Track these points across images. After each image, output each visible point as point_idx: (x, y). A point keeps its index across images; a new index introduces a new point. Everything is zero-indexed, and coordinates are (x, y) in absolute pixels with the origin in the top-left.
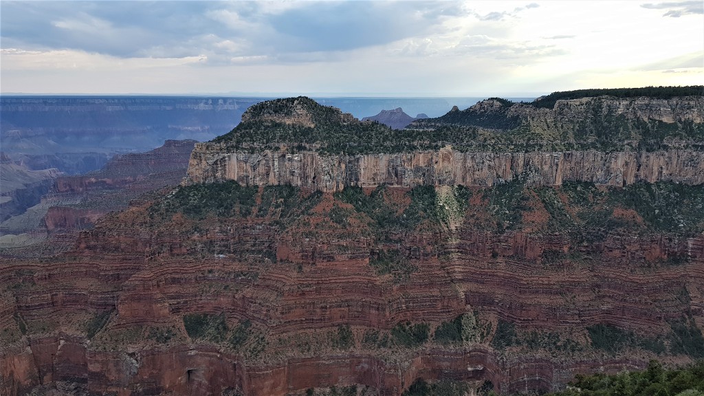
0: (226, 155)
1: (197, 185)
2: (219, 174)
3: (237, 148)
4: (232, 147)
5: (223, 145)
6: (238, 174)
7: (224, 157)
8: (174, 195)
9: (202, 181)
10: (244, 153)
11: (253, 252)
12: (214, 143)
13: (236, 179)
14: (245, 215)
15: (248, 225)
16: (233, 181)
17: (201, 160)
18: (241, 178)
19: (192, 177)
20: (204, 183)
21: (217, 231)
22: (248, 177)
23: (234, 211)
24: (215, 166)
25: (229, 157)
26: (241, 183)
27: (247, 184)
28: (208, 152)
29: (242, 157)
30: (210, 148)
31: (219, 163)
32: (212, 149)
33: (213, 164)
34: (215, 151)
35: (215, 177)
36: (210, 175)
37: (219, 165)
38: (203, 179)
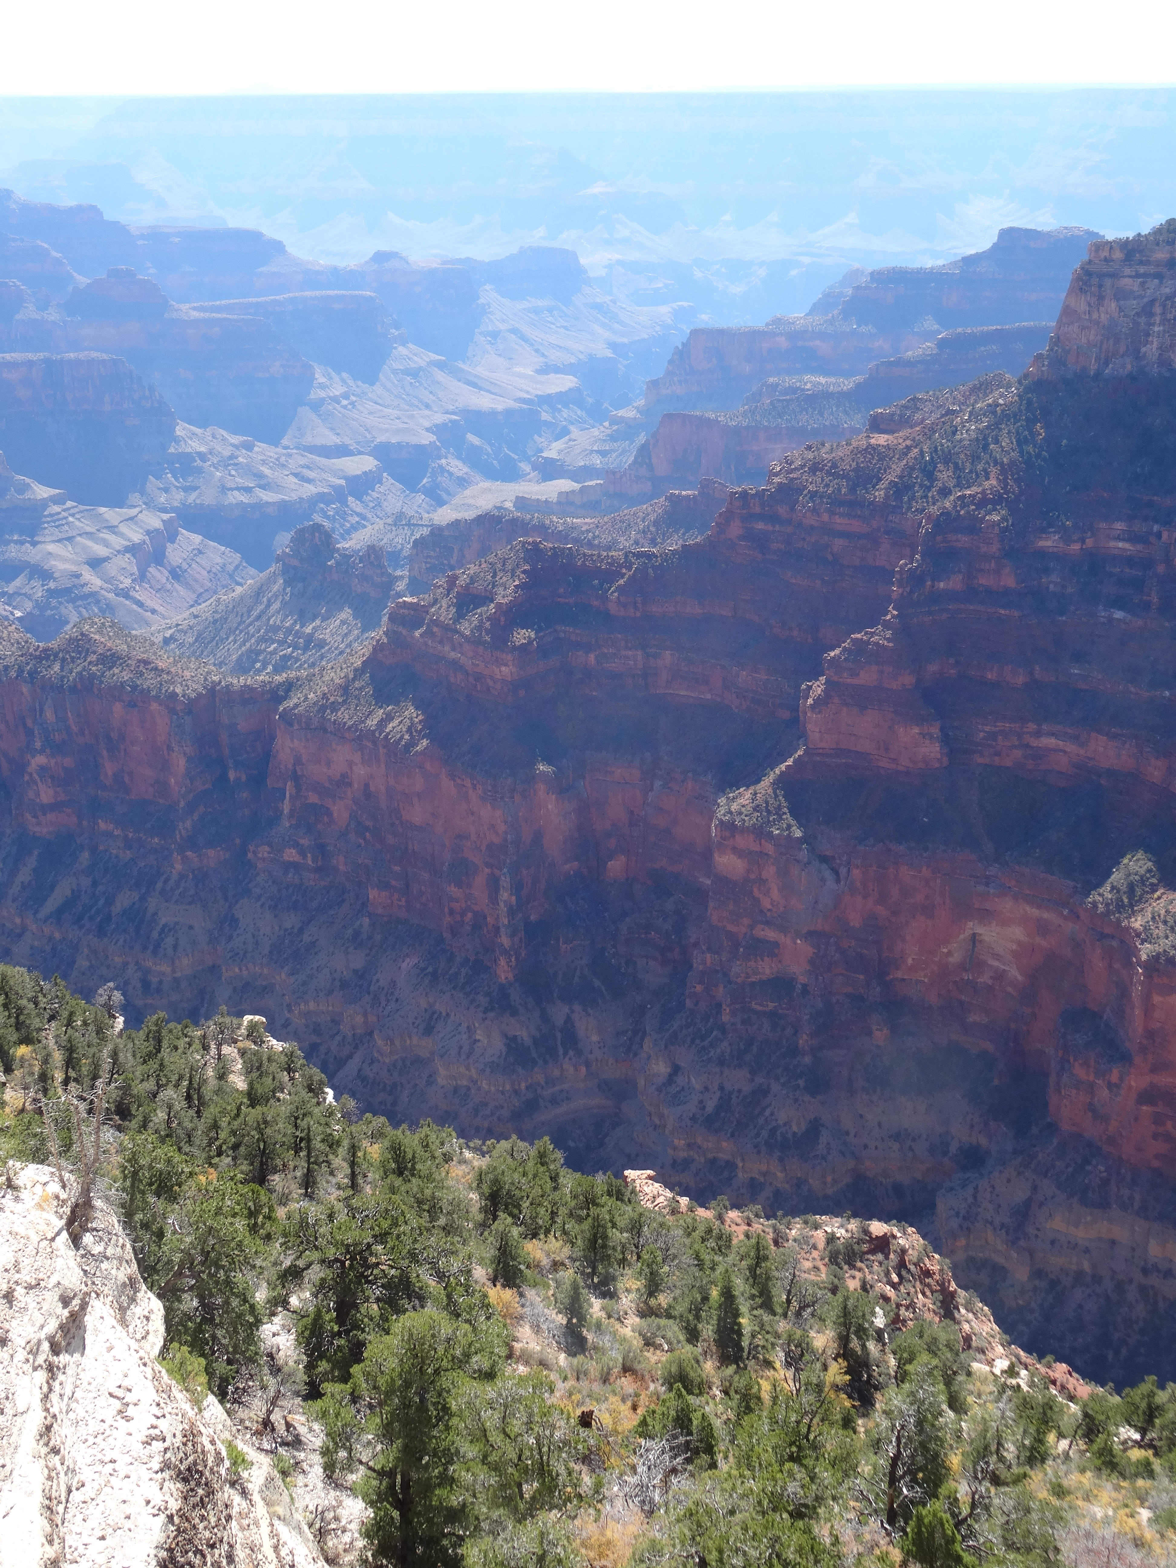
1: (1075, 379)
2: (1151, 349)
9: (1093, 367)
17: (1101, 298)
19: (1067, 353)
20: (1097, 376)
24: (1143, 320)
28: (1127, 271)
30: (1137, 260)
31: (1158, 310)
32: (1141, 263)
33: (1138, 314)
34: (1152, 269)
35: (1137, 356)
36: (1122, 348)
37: (1158, 319)
38: (1098, 359)
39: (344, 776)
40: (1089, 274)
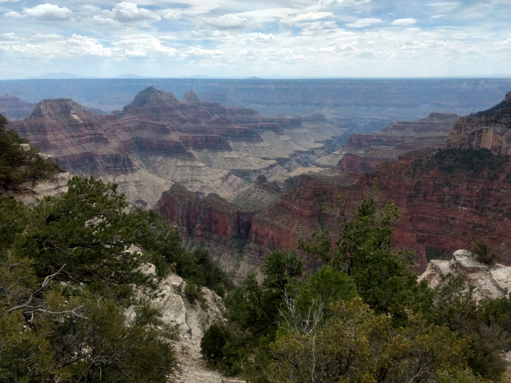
0: (484, 127)
1: (453, 150)
2: (474, 143)
3: (496, 122)
4: (492, 121)
5: (483, 119)
6: (492, 144)
7: (482, 129)
8: (434, 156)
9: (458, 147)
10: (502, 127)
11: (494, 211)
12: (475, 118)
13: (489, 148)
14: (492, 180)
15: (494, 188)
16: (486, 150)
17: (461, 130)
18: (495, 149)
19: (451, 143)
20: (460, 149)
21: (464, 188)
22: (501, 147)
23: (483, 174)
24: (472, 136)
25: (487, 129)
26: (493, 152)
27: (499, 153)
28: (468, 124)
29: (499, 129)
30: (471, 121)
31: (476, 134)
32: (472, 122)
33: (471, 135)
34: (475, 124)
35: (470, 145)
36: (466, 143)
37: (476, 136)
38: (459, 145)
39: (267, 234)
40: (458, 125)
